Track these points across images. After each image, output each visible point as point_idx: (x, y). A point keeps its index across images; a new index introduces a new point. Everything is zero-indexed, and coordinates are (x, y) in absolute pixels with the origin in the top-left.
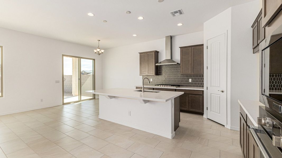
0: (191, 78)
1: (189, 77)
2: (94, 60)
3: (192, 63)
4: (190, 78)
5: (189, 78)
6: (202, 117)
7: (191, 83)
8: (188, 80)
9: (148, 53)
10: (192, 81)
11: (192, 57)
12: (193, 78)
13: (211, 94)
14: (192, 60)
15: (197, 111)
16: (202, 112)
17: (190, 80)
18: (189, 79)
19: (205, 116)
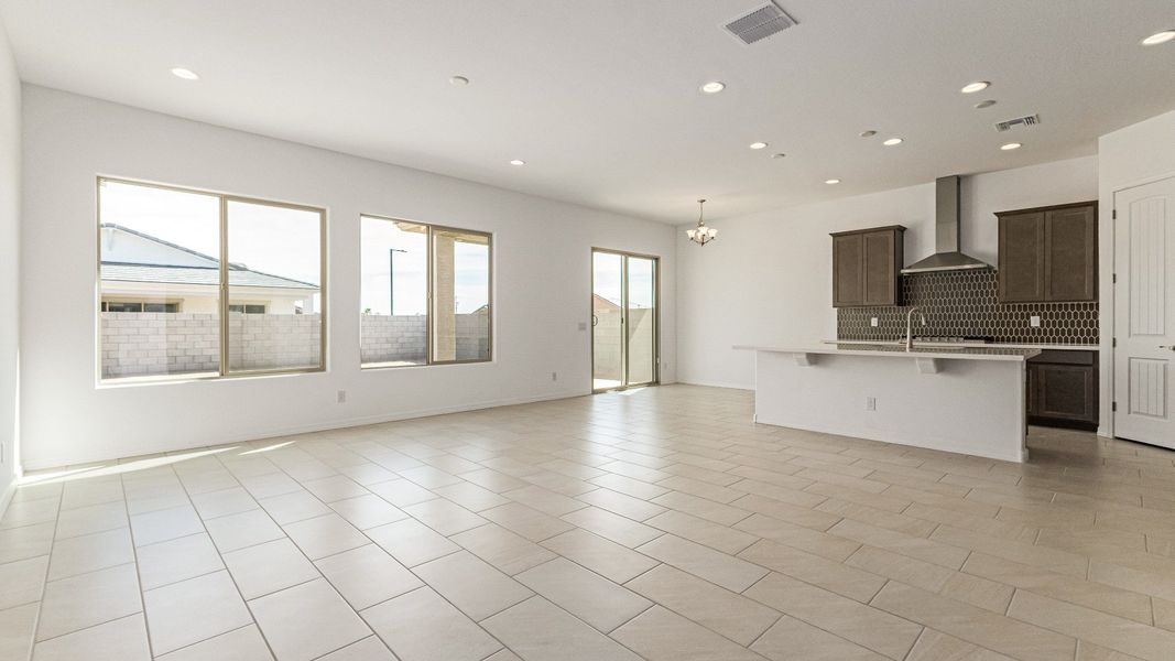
0: (1039, 315)
1: (1031, 310)
2: (657, 259)
3: (1048, 264)
4: (1034, 315)
5: (1028, 314)
6: (1092, 434)
7: (1039, 330)
8: (1025, 322)
9: (865, 235)
10: (1042, 323)
11: (1048, 244)
12: (1045, 314)
13: (1130, 358)
14: (1048, 253)
15: (1071, 416)
16: (1091, 420)
17: (1035, 321)
18: (1028, 318)
19: (1102, 431)
